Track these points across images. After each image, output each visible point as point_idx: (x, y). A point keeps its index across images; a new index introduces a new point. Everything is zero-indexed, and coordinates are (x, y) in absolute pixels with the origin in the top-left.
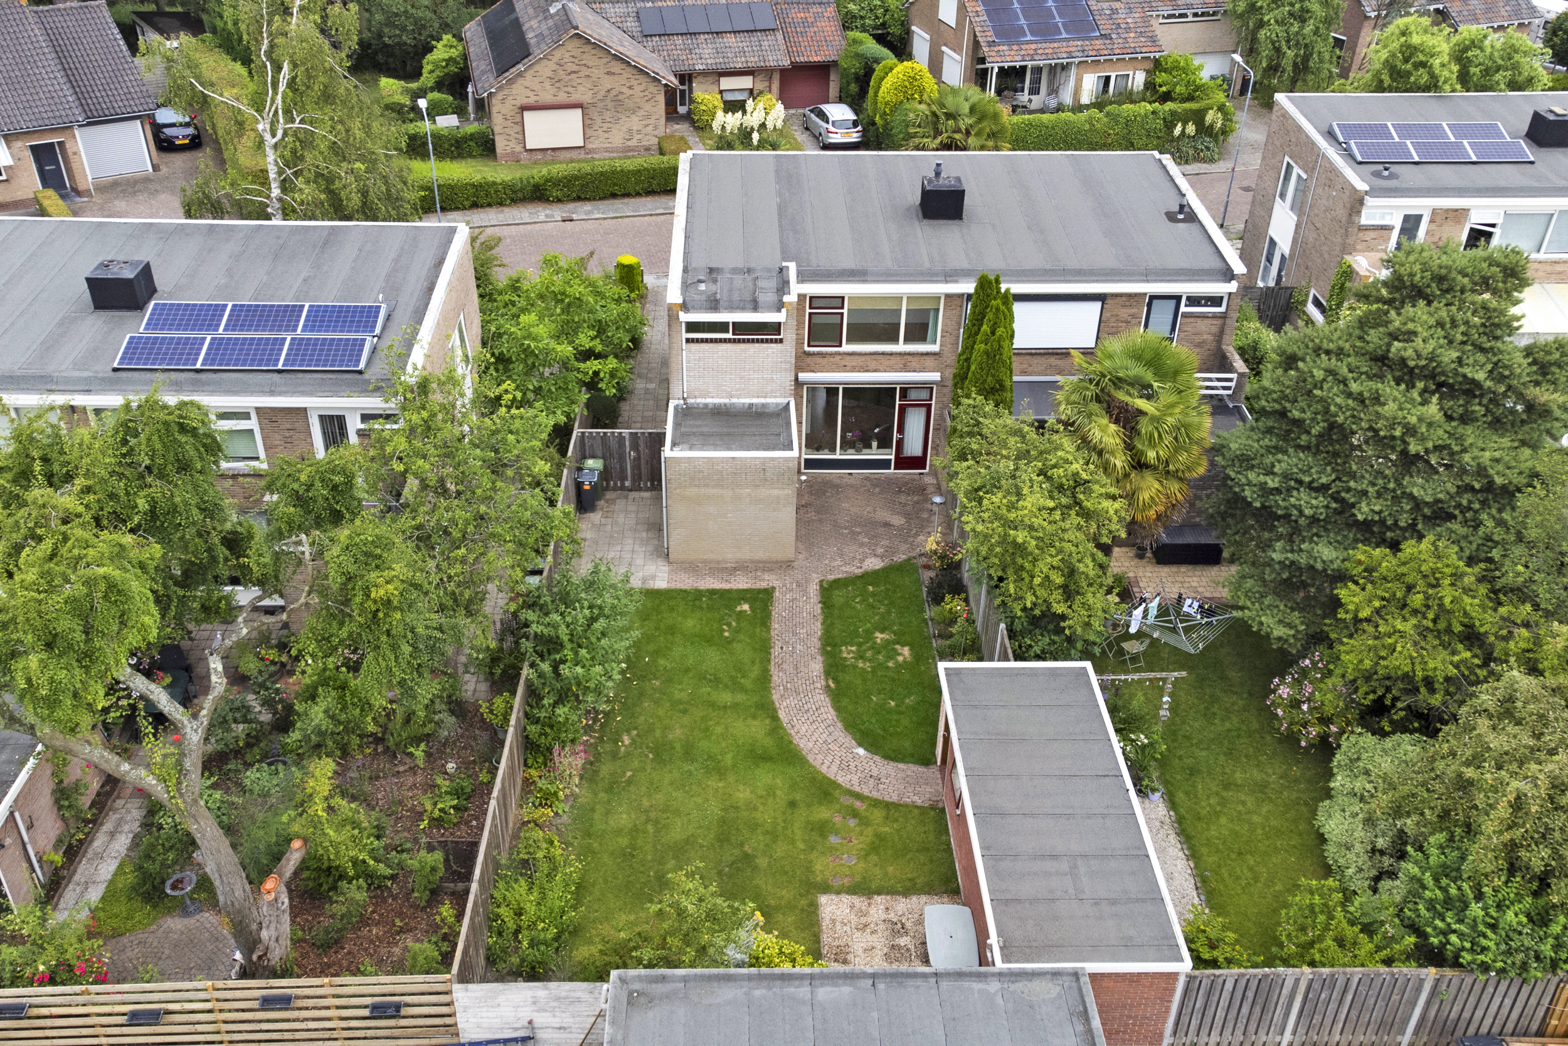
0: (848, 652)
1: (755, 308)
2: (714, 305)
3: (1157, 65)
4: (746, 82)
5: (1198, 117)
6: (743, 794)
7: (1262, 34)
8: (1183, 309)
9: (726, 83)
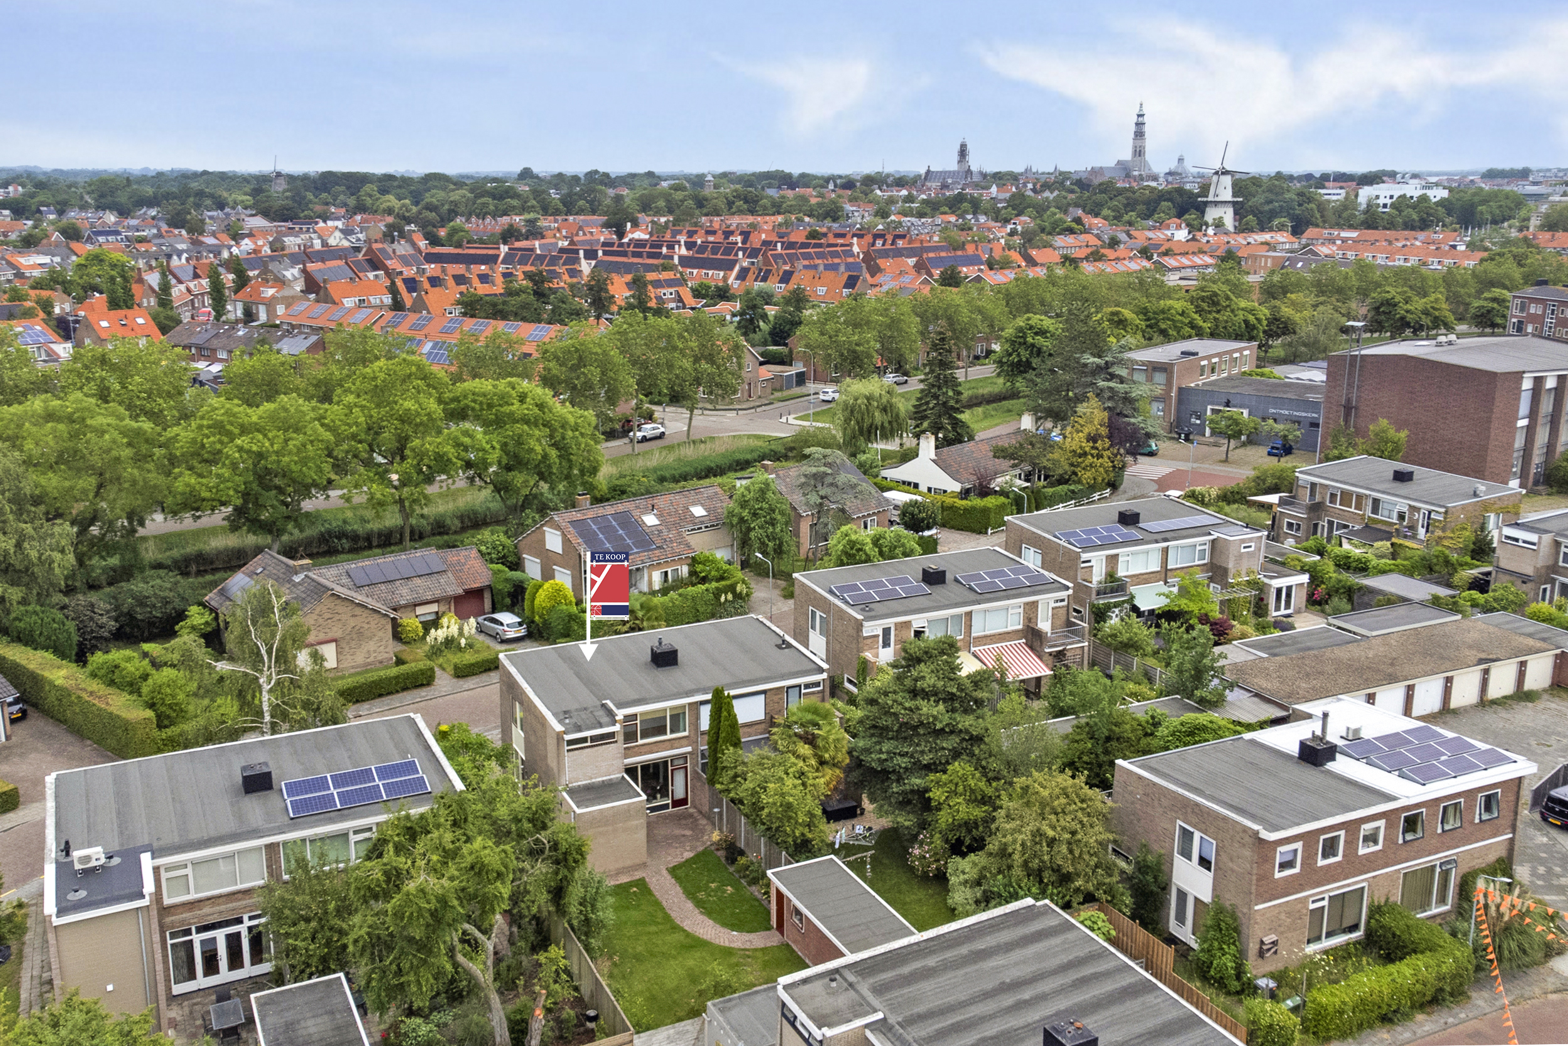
0: (701, 895)
1: (601, 726)
2: (579, 729)
3: (694, 561)
4: (434, 608)
5: (732, 588)
6: (691, 963)
7: (752, 534)
8: (803, 691)
9: (420, 610)
